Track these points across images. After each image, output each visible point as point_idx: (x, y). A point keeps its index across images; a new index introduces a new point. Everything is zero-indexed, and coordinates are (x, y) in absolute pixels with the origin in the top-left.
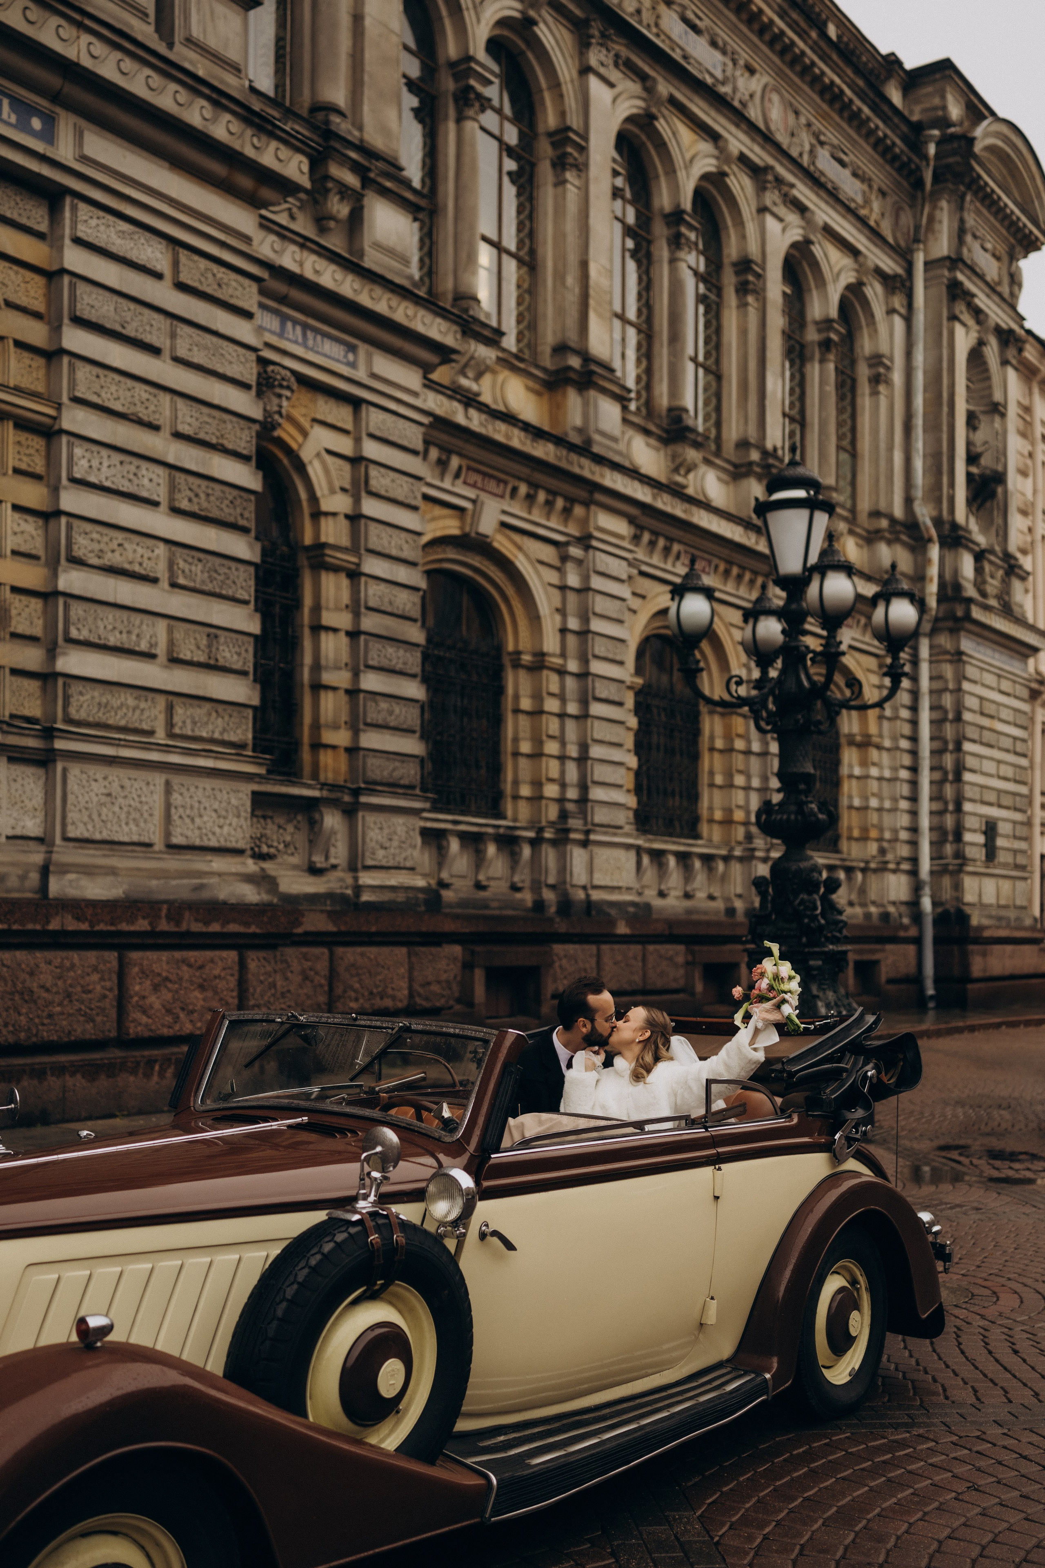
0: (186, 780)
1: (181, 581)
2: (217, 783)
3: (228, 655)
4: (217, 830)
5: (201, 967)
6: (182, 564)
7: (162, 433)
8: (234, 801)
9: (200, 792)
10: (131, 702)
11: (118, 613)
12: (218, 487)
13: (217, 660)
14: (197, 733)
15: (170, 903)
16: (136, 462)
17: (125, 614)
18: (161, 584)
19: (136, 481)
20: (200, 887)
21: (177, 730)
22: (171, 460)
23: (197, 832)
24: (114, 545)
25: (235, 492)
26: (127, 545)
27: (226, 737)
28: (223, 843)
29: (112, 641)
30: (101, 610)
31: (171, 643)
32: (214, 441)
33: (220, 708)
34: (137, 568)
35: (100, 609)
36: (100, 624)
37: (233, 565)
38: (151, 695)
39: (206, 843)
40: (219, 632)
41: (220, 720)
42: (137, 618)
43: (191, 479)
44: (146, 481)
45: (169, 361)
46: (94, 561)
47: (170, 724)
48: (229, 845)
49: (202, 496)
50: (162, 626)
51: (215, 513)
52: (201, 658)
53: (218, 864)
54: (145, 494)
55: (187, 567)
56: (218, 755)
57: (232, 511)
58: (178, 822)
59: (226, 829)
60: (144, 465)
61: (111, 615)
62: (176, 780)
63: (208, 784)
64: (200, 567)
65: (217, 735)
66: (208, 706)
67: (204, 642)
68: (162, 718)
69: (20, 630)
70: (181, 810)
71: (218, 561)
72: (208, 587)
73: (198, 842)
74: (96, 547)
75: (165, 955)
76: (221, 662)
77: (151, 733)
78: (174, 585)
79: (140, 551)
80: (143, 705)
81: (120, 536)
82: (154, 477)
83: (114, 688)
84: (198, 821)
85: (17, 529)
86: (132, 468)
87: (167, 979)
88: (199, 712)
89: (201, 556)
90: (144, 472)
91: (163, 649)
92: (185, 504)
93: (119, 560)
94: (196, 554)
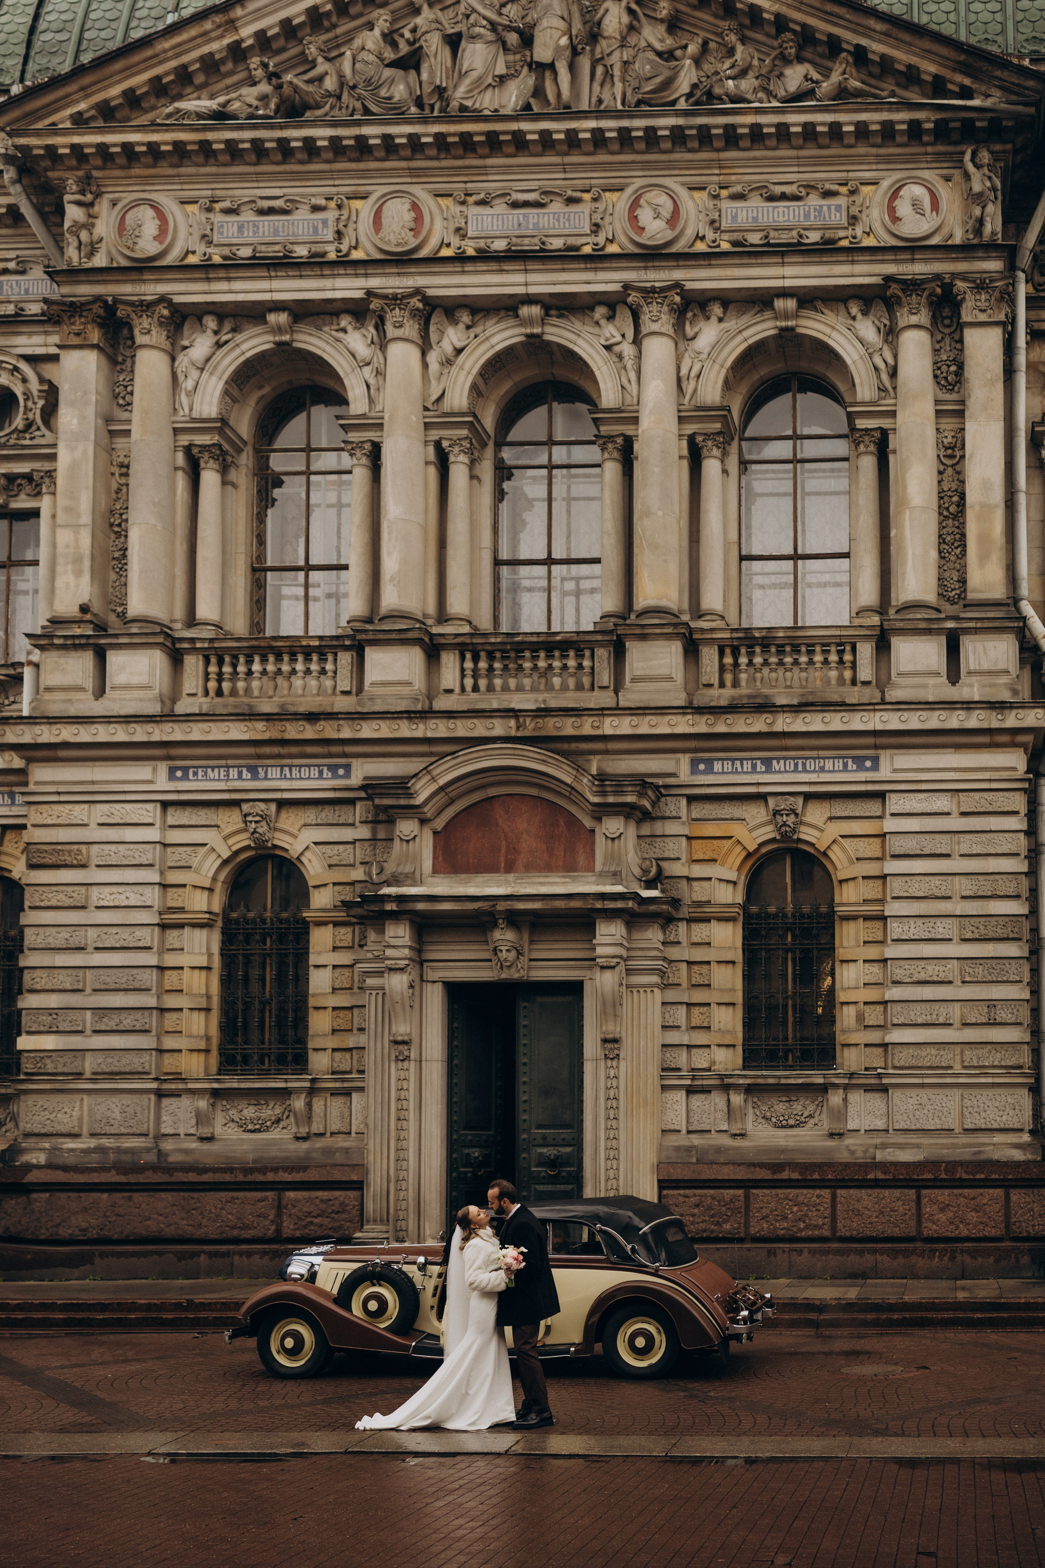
0: (974, 1091)
1: (967, 979)
2: (997, 1091)
3: (1004, 1015)
4: (998, 1118)
5: (973, 1199)
6: (967, 969)
7: (954, 900)
8: (1009, 1100)
9: (984, 1098)
10: (934, 1052)
11: (923, 1005)
12: (993, 919)
13: (996, 1020)
14: (981, 1064)
15: (948, 1163)
16: (933, 920)
17: (928, 1005)
18: (955, 983)
19: (933, 931)
20: (980, 1152)
21: (966, 1064)
22: (958, 913)
23: (983, 1121)
24: (920, 969)
25: (1006, 919)
26: (928, 967)
27: (1003, 1063)
28: (1002, 1126)
29: (920, 1021)
31: (962, 1015)
32: (989, 894)
33: (998, 1047)
34: (935, 979)
35: (911, 1004)
36: (912, 1013)
37: (1006, 962)
38: (947, 1046)
39: (990, 1126)
40: (996, 1003)
41: (998, 1055)
42: (936, 1006)
43: (972, 920)
44: (941, 929)
45: (958, 857)
46: (909, 980)
47: (963, 1062)
48: (1007, 1126)
49: (982, 927)
50: (957, 1006)
51: (991, 935)
52: (984, 1020)
53: (998, 1138)
54: (939, 937)
55: (971, 971)
56: (994, 1075)
57: (1005, 931)
58: (968, 1116)
59: (1004, 1118)
60: (938, 920)
61: (918, 1007)
62: (966, 1092)
63: (990, 1092)
64: (981, 968)
65: (996, 1063)
66: (989, 1047)
67: (986, 1010)
68: (958, 1058)
69: (870, 1023)
70: (970, 1109)
71: (995, 961)
72: (989, 978)
73: (983, 1126)
74: (908, 972)
75: (947, 1192)
76: (999, 1020)
77: (951, 1068)
78: (963, 982)
79: (937, 968)
80: (942, 1053)
81: (923, 963)
82: (946, 926)
83: (922, 1046)
84: (983, 1114)
85: (867, 971)
86: (932, 924)
87: (948, 1205)
88: (983, 1051)
89: (982, 961)
90: (939, 924)
91: (956, 1019)
92: (969, 935)
93: (923, 976)
94: (978, 961)
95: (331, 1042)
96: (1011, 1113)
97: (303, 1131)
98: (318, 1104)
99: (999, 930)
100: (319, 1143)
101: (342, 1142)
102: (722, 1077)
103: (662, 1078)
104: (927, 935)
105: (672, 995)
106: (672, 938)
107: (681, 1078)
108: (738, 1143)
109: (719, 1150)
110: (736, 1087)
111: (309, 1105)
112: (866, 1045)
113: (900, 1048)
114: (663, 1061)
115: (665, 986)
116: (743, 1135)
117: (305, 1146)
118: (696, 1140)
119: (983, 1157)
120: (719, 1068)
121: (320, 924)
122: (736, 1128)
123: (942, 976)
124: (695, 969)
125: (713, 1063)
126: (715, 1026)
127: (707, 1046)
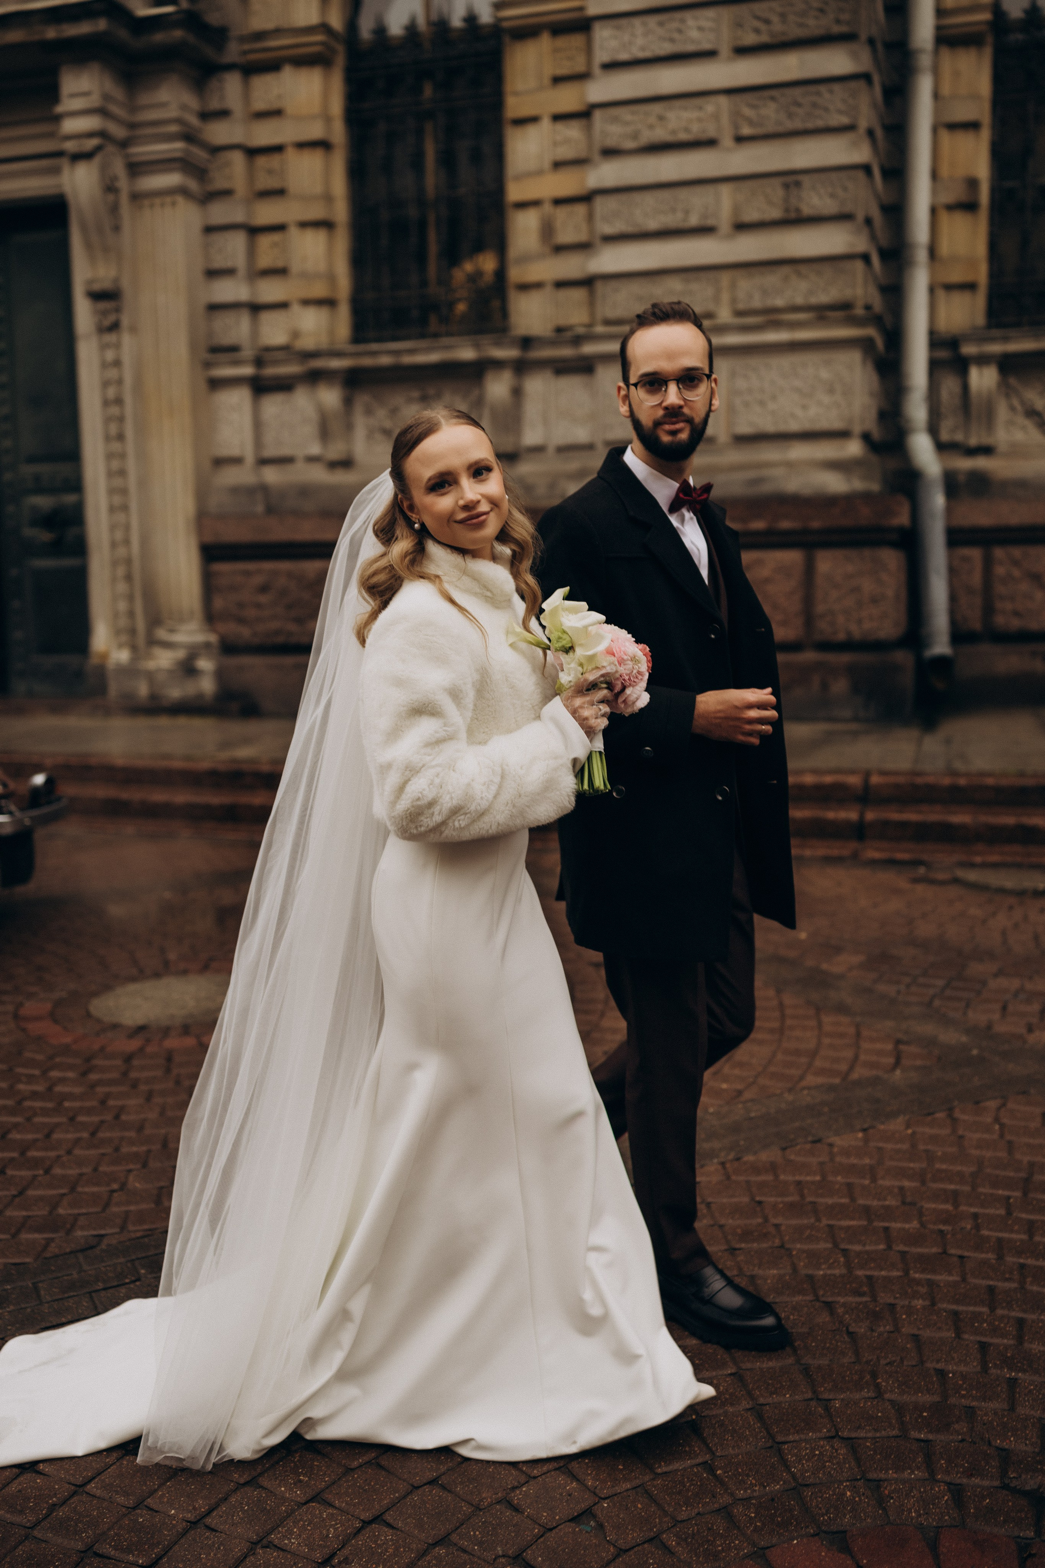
0: (756, 361)
1: (746, 131)
2: (799, 357)
3: (816, 201)
6: (747, 112)
9: (774, 373)
11: (658, 193)
13: (798, 210)
14: (768, 304)
16: (679, 15)
17: (668, 193)
18: (722, 143)
19: (679, 37)
21: (740, 306)
23: (769, 418)
24: (653, 120)
26: (669, 114)
27: (812, 300)
28: (807, 427)
29: (653, 225)
30: (637, 197)
31: (735, 209)
33: (803, 268)
34: (683, 136)
36: (638, 211)
37: (823, 88)
38: (706, 274)
39: (782, 429)
40: (800, 178)
41: (803, 284)
42: (683, 194)
46: (632, 145)
47: (734, 300)
48: (815, 428)
49: (776, 21)
50: (726, 192)
51: (798, 36)
52: (776, 213)
53: (798, 452)
54: (695, 48)
55: (753, 114)
56: (794, 325)
57: (822, 22)
58: (744, 410)
60: (691, 15)
61: (649, 198)
63: (784, 360)
64: (772, 106)
65: (798, 301)
66: (787, 269)
67: (780, 192)
68: (725, 295)
69: (564, 241)
70: (747, 396)
71: (797, 92)
72: (790, 125)
73: (770, 429)
74: (631, 129)
76: (805, 213)
78: (740, 139)
79: (686, 115)
80: (694, 287)
81: (660, 108)
82: (707, 25)
84: (771, 405)
85: (559, 139)
86: (677, 25)
88: (772, 279)
89: (774, 93)
90: (691, 22)
91: (724, 218)
92: (750, 39)
93: (660, 134)
94: (767, 93)
96: (826, 399)
99: (811, 22)
103: (208, 365)
104: (667, 48)
105: (220, 213)
106: (214, 104)
107: (240, 364)
108: (340, 477)
109: (304, 491)
110: (327, 376)
112: (561, 284)
113: (614, 284)
114: (209, 334)
115: (209, 197)
116: (347, 463)
118: (272, 476)
119: (766, 488)
120: (304, 343)
122: (338, 450)
123: (696, 131)
124: (262, 161)
125: (296, 334)
126: (295, 267)
127: (283, 306)
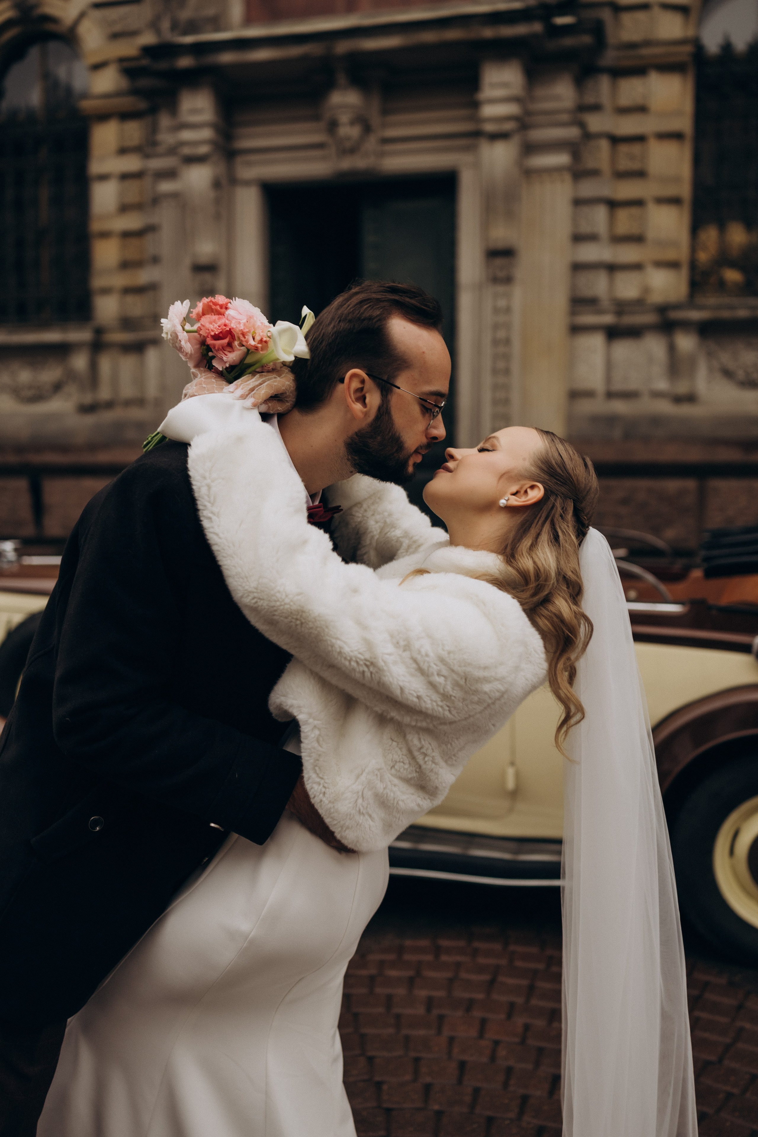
95: (120, 280)
97: (88, 399)
98: (105, 364)
100: (107, 417)
101: (136, 414)
102: (662, 309)
103: (573, 313)
105: (588, 189)
106: (590, 100)
107: (600, 312)
108: (685, 410)
109: (656, 421)
110: (685, 325)
111: (93, 367)
114: (573, 287)
115: (580, 176)
116: (691, 398)
117: (90, 420)
118: (620, 407)
120: (657, 298)
121: (103, 117)
122: (682, 388)
124: (624, 149)
125: (646, 290)
126: (651, 234)
127: (637, 267)
